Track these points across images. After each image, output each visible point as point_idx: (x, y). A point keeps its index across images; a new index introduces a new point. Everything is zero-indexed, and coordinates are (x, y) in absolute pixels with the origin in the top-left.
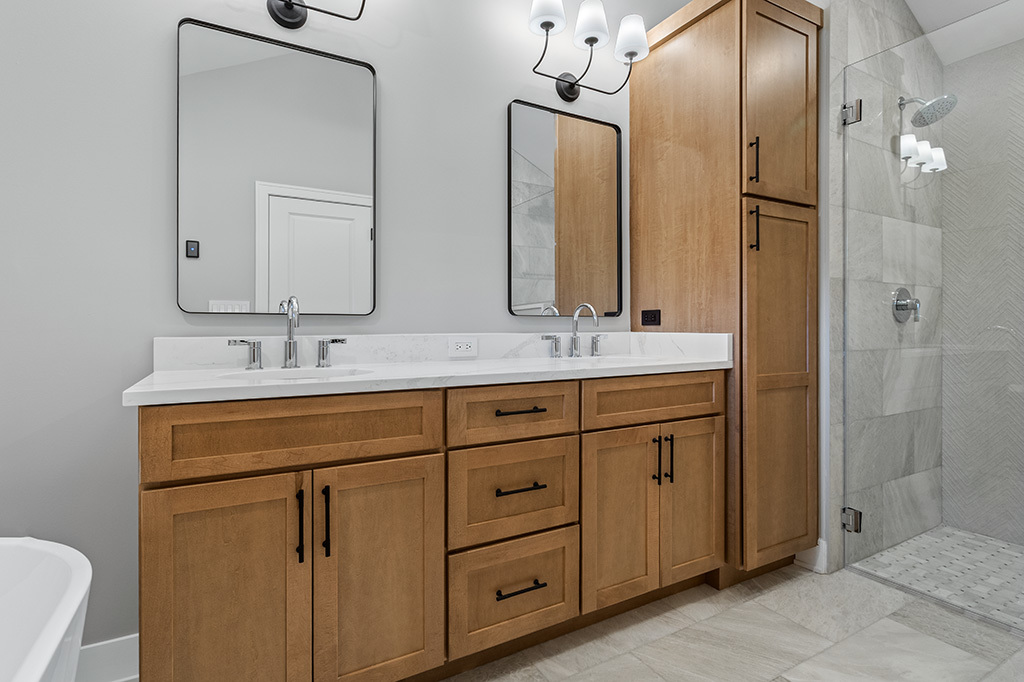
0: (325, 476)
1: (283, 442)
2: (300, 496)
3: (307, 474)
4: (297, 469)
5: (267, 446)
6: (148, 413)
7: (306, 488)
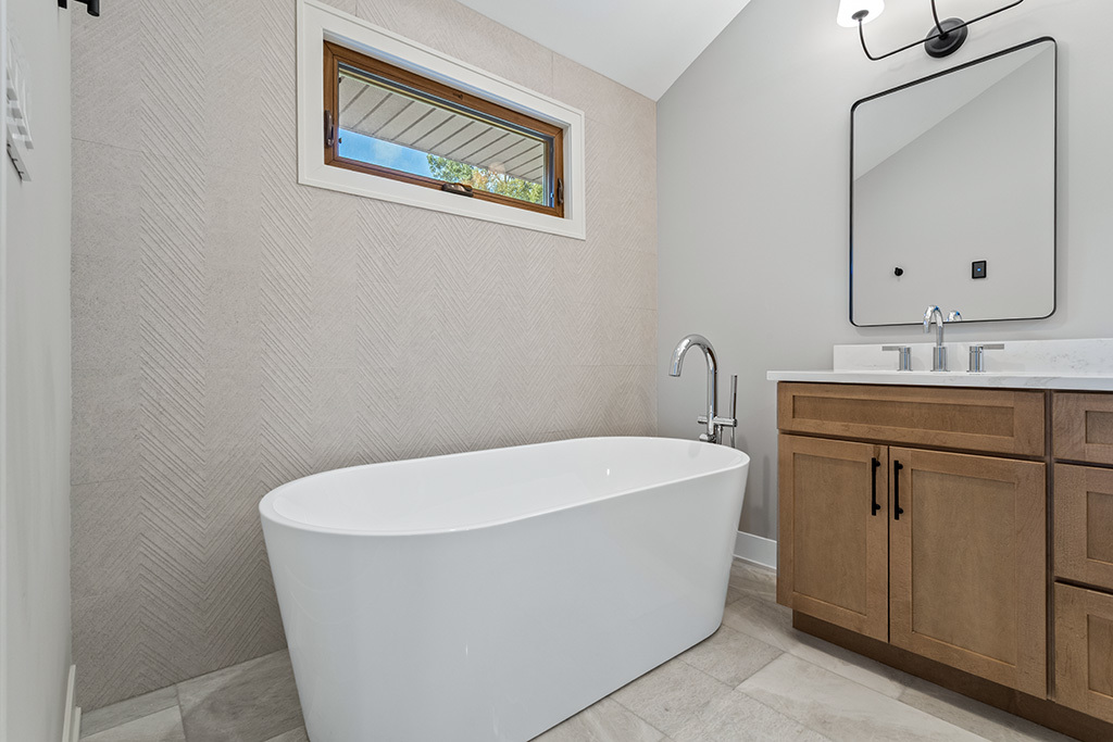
0: (898, 453)
1: (865, 419)
2: (875, 464)
3: (884, 449)
4: (876, 442)
5: (853, 420)
6: (783, 385)
7: (883, 459)
